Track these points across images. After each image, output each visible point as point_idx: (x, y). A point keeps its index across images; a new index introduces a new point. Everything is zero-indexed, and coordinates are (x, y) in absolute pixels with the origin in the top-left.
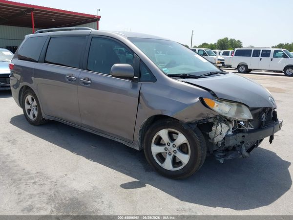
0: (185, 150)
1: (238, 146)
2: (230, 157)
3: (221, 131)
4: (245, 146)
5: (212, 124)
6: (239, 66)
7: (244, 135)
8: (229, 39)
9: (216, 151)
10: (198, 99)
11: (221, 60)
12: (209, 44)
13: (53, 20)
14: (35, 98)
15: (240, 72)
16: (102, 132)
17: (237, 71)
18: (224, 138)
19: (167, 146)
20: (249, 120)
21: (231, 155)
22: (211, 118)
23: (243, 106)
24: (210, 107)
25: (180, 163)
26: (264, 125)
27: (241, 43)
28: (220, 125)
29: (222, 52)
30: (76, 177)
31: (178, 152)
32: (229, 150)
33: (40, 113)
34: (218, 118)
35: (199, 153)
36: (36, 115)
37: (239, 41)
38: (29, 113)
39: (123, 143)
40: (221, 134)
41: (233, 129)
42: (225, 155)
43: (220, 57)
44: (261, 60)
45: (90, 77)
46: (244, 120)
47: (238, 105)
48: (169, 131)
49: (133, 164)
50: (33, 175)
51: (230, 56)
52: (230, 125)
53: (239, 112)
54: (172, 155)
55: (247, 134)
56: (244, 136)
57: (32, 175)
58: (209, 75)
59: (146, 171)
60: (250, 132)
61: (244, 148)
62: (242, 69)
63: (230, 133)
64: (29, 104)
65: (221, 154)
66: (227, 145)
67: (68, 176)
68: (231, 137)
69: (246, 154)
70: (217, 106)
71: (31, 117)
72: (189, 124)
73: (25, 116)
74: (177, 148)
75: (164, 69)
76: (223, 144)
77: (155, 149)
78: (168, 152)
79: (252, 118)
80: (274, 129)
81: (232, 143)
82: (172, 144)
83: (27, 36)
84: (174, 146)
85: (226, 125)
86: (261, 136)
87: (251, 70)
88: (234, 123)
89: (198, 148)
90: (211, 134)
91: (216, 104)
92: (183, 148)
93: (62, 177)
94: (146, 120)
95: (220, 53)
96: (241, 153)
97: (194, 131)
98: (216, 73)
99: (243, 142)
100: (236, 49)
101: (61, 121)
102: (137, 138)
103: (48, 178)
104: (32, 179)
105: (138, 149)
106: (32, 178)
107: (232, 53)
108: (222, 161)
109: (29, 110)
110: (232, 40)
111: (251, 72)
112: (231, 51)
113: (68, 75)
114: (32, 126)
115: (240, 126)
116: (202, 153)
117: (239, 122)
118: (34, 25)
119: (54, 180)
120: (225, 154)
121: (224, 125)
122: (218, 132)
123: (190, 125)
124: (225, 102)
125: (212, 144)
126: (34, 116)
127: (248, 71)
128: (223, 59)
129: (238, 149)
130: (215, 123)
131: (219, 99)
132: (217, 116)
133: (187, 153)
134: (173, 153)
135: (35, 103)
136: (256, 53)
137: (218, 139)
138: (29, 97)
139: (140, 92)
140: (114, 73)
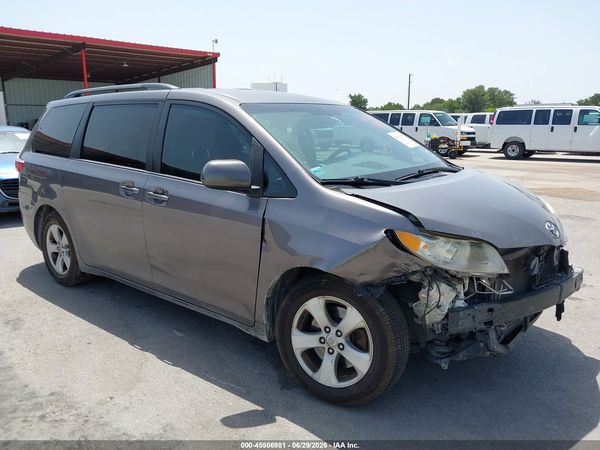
0: (361, 342)
1: (481, 331)
2: (462, 356)
3: (438, 301)
4: (497, 331)
5: (419, 286)
6: (505, 145)
7: (491, 306)
8: (486, 89)
9: (431, 341)
10: (382, 234)
11: (468, 133)
12: (446, 99)
13: (126, 65)
14: (64, 230)
15: (508, 157)
16: (194, 302)
17: (503, 155)
18: (447, 316)
19: (324, 334)
20: (501, 276)
21: (464, 352)
22: (414, 273)
23: (485, 245)
24: (411, 249)
25: (352, 371)
26: (537, 283)
27: (511, 95)
28: (435, 286)
29: (470, 116)
30: (131, 404)
31: (347, 347)
32: (461, 340)
33: (74, 262)
34: (429, 272)
35: (392, 350)
36: (68, 266)
37: (506, 92)
38: (55, 261)
39: (236, 325)
40: (438, 306)
41: (466, 294)
42: (453, 351)
43: (466, 128)
44: (552, 130)
45: (166, 187)
46: (490, 276)
47: (472, 245)
48: (326, 301)
49: (256, 372)
50: (43, 400)
51: (487, 125)
52: (460, 287)
53: (476, 259)
54: (335, 354)
55: (500, 306)
56: (491, 310)
57: (39, 400)
58: (416, 177)
59: (282, 388)
60: (505, 299)
61: (493, 336)
62: (513, 150)
63: (460, 303)
64: (54, 241)
65: (442, 350)
66: (453, 330)
67: (116, 401)
68: (461, 313)
69: (498, 348)
70: (425, 247)
71: (58, 268)
72: (367, 286)
73: (48, 265)
74: (346, 337)
75: (312, 170)
76: (445, 327)
77: (301, 341)
78: (326, 346)
79: (506, 271)
80: (561, 291)
81: (464, 324)
82: (333, 330)
83: (51, 104)
84: (339, 334)
85: (449, 288)
86: (532, 308)
87: (532, 152)
88: (467, 282)
89: (389, 339)
90: (418, 308)
91: (423, 244)
92: (356, 339)
93: (101, 403)
94: (277, 278)
95: (466, 118)
96: (487, 347)
97: (380, 301)
98: (434, 171)
99: (489, 323)
100: (499, 110)
101: (116, 278)
102: (263, 316)
103: (71, 407)
104: (38, 409)
105: (265, 339)
106: (38, 406)
107: (492, 117)
108: (444, 365)
109: (55, 255)
110: (492, 91)
111: (534, 156)
112: (488, 114)
113: (123, 184)
114: (61, 287)
115: (482, 288)
116: (399, 349)
117: (478, 279)
118: (86, 76)
119: (83, 411)
120: (451, 349)
121: (444, 287)
122: (433, 303)
123: (370, 288)
124: (441, 238)
125: (422, 327)
126: (65, 268)
127: (525, 154)
128: (472, 130)
129: (479, 337)
130: (425, 284)
131: (428, 232)
132: (427, 267)
133: (365, 349)
134: (337, 350)
135: (65, 241)
136: (542, 117)
137: (434, 317)
138: (54, 229)
139: (264, 219)
140: (209, 179)
